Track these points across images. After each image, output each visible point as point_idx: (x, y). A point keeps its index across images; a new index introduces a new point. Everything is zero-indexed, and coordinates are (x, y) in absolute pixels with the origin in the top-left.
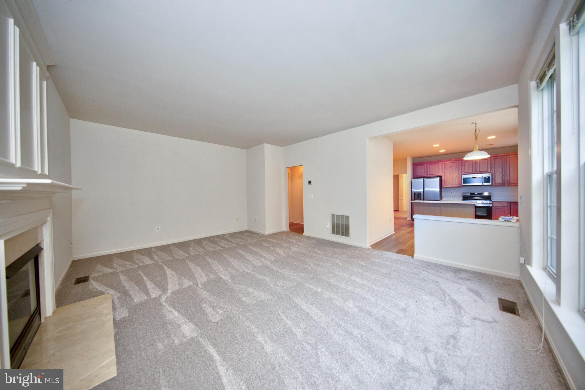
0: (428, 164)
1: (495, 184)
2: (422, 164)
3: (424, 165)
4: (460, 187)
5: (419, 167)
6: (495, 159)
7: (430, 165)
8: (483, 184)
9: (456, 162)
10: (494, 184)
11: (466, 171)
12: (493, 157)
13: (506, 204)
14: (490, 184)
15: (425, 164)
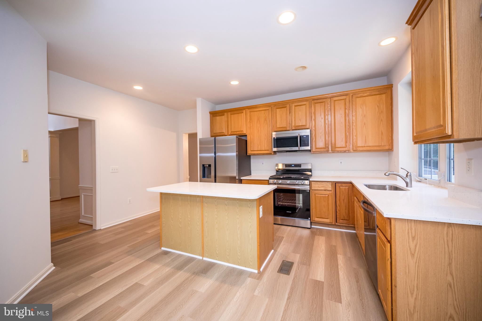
0: (229, 113)
1: (317, 148)
2: (221, 113)
3: (224, 115)
4: (270, 154)
5: (218, 118)
6: (316, 103)
7: (232, 116)
8: (299, 149)
9: (265, 110)
10: (314, 150)
11: (278, 126)
12: (313, 100)
13: (329, 187)
14: (308, 148)
15: (226, 114)
